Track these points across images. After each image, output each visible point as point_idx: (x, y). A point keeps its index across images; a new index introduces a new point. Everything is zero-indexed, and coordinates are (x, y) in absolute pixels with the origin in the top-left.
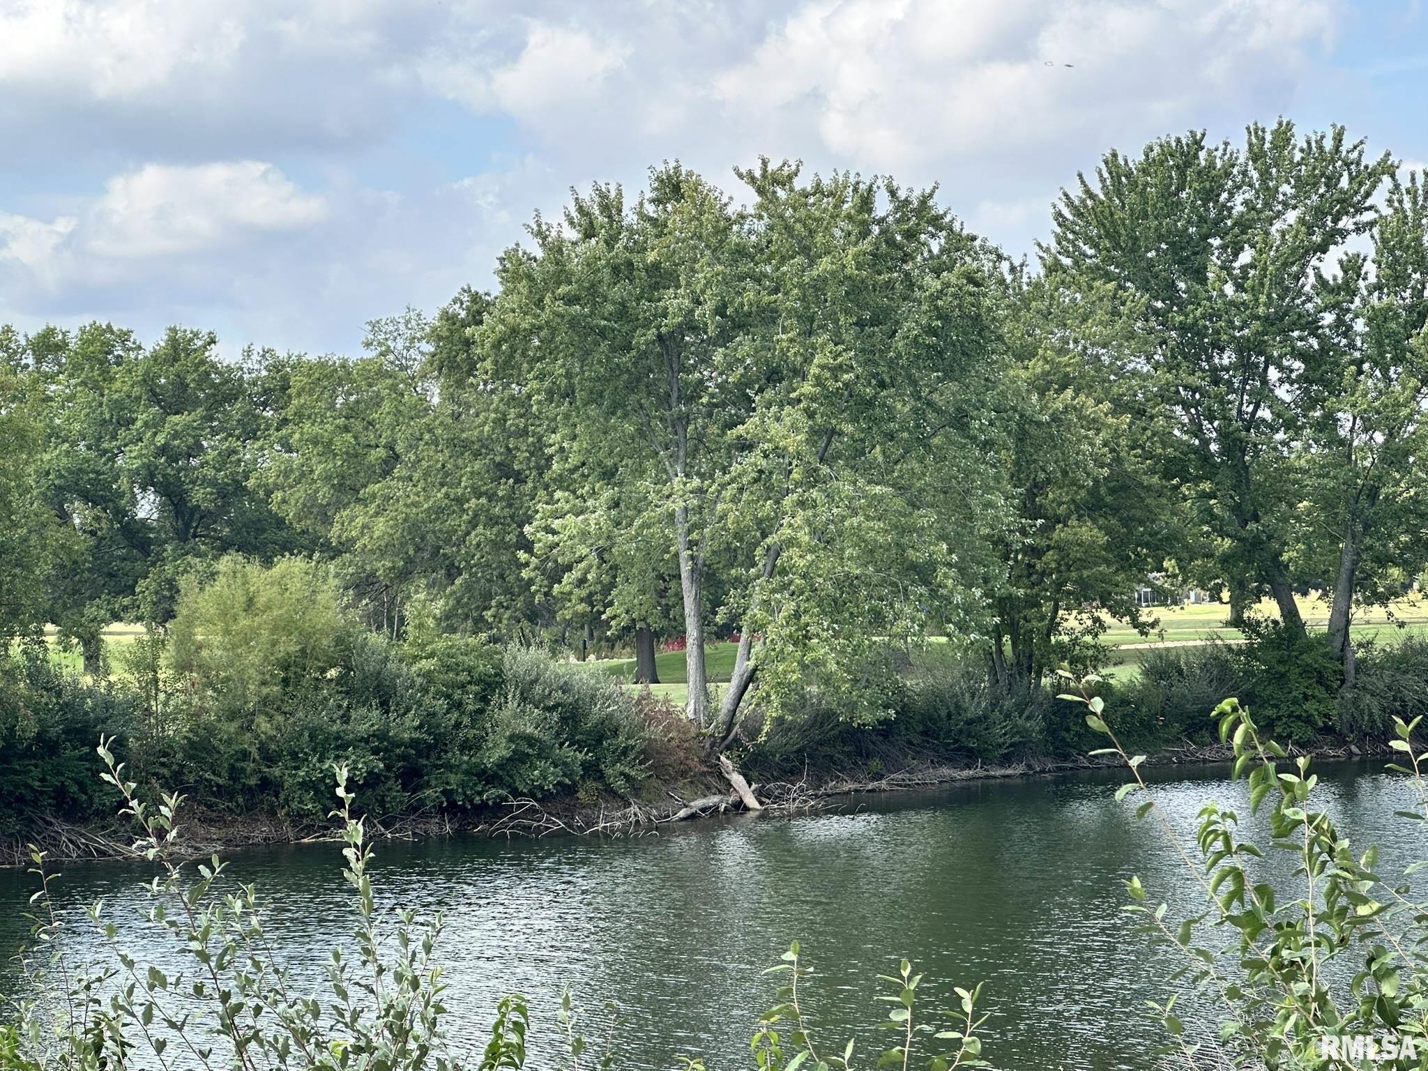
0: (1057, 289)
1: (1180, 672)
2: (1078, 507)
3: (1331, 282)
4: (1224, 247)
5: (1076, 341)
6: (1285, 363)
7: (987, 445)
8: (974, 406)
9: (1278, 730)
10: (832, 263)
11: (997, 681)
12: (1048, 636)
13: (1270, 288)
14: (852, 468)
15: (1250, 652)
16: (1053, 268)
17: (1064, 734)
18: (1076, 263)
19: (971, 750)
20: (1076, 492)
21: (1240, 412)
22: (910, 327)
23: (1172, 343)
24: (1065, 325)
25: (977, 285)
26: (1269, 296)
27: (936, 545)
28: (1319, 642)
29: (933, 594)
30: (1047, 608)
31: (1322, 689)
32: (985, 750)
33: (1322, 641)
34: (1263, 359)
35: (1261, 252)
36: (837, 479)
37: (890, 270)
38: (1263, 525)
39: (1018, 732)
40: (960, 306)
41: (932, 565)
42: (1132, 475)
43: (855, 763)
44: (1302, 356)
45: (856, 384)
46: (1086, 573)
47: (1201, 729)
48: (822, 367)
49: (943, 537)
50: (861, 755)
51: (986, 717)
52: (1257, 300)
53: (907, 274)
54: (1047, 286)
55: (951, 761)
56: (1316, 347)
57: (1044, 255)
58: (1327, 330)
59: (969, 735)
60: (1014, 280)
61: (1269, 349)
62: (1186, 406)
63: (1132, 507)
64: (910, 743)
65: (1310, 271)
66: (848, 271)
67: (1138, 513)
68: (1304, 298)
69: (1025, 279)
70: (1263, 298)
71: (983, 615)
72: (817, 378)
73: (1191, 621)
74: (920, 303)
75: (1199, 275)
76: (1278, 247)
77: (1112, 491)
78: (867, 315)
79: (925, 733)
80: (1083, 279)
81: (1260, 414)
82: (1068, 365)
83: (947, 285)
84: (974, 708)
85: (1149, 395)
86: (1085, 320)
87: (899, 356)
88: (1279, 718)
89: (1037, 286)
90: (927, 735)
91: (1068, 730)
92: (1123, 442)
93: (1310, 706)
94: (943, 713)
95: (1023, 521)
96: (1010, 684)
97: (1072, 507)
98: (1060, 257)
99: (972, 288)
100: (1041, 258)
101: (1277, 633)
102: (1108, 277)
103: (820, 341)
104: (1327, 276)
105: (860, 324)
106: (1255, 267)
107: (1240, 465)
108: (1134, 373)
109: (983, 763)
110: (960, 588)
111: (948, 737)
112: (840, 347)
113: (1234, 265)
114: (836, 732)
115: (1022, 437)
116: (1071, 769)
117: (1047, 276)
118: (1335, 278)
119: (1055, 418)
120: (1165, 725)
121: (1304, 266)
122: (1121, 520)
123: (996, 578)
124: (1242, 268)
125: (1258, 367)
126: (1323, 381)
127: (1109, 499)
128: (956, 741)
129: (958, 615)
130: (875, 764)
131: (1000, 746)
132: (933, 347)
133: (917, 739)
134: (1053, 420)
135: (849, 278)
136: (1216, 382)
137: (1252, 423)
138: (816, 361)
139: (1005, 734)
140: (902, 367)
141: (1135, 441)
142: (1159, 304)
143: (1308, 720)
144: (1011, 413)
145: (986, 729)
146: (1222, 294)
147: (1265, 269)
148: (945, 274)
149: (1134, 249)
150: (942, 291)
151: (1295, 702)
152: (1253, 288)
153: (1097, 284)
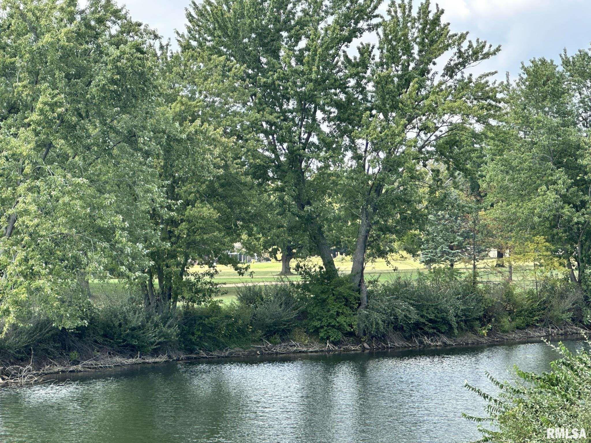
0: (188, 60)
1: (262, 299)
2: (201, 196)
3: (353, 61)
4: (290, 37)
5: (200, 92)
6: (327, 108)
7: (147, 154)
8: (139, 129)
9: (321, 335)
10: (52, 37)
11: (150, 304)
12: (181, 275)
13: (319, 63)
14: (62, 168)
15: (305, 287)
16: (186, 47)
17: (191, 337)
18: (200, 44)
19: (133, 346)
20: (200, 186)
21: (300, 138)
22: (100, 79)
23: (259, 95)
24: (194, 82)
25: (143, 53)
26: (318, 67)
27: (115, 216)
28: (347, 281)
29: (113, 247)
30: (180, 259)
31: (348, 308)
32: (142, 346)
33: (351, 277)
34: (313, 106)
35: (313, 40)
36: (53, 175)
37: (87, 43)
38: (314, 208)
39: (163, 336)
40: (132, 67)
41: (113, 229)
42: (235, 176)
43: (61, 354)
44: (338, 105)
45: (66, 114)
46: (205, 237)
47: (275, 334)
48: (45, 104)
49: (120, 212)
50: (65, 349)
51: (143, 326)
52: (311, 70)
53: (98, 46)
54: (182, 59)
55: (121, 353)
56: (344, 100)
57: (180, 39)
58: (350, 89)
59: (133, 337)
60: (162, 54)
61: (318, 100)
62: (266, 133)
63: (234, 195)
64: (96, 341)
65: (341, 53)
66: (62, 43)
67: (238, 199)
68: (337, 69)
69: (169, 54)
70: (315, 69)
71: (143, 260)
72: (41, 110)
73: (263, 272)
74: (107, 64)
75: (275, 53)
76: (323, 38)
77: (222, 186)
78: (73, 71)
79: (105, 336)
80: (207, 53)
81: (311, 139)
82: (197, 106)
83: (124, 53)
84: (136, 321)
85: (245, 127)
86: (206, 79)
87: (93, 97)
88: (322, 327)
89: (177, 58)
90: (107, 337)
91: (193, 334)
92: (229, 155)
93: (341, 319)
94: (117, 324)
95: (169, 201)
96: (157, 306)
97: (198, 195)
98: (191, 41)
99: (139, 55)
100: (178, 41)
101: (321, 275)
102: (220, 54)
103: (43, 87)
104: (351, 57)
105: (68, 76)
106: (309, 50)
107: (299, 171)
108: (235, 114)
109: (141, 355)
110: (130, 244)
111: (120, 338)
112: (56, 92)
113: (295, 48)
114: (50, 334)
115: (168, 150)
116: (195, 358)
117: (182, 52)
118: (355, 58)
119: (189, 138)
120: (253, 332)
121: (338, 49)
122: (226, 203)
123: (153, 236)
124: (300, 50)
125: (310, 111)
126: (349, 119)
127: (220, 190)
128: (124, 341)
129: (128, 261)
130: (74, 355)
131: (152, 344)
132: (115, 91)
133: (100, 340)
135: (62, 47)
136: (286, 119)
137: (307, 144)
138: (40, 100)
139: (155, 337)
140: (95, 105)
141: (237, 155)
142: (250, 71)
143: (339, 328)
144: (161, 134)
145: (144, 333)
146: (290, 66)
147: (315, 51)
148: (122, 45)
149: (235, 37)
150: (120, 56)
151: (331, 317)
152: (308, 62)
153: (214, 57)
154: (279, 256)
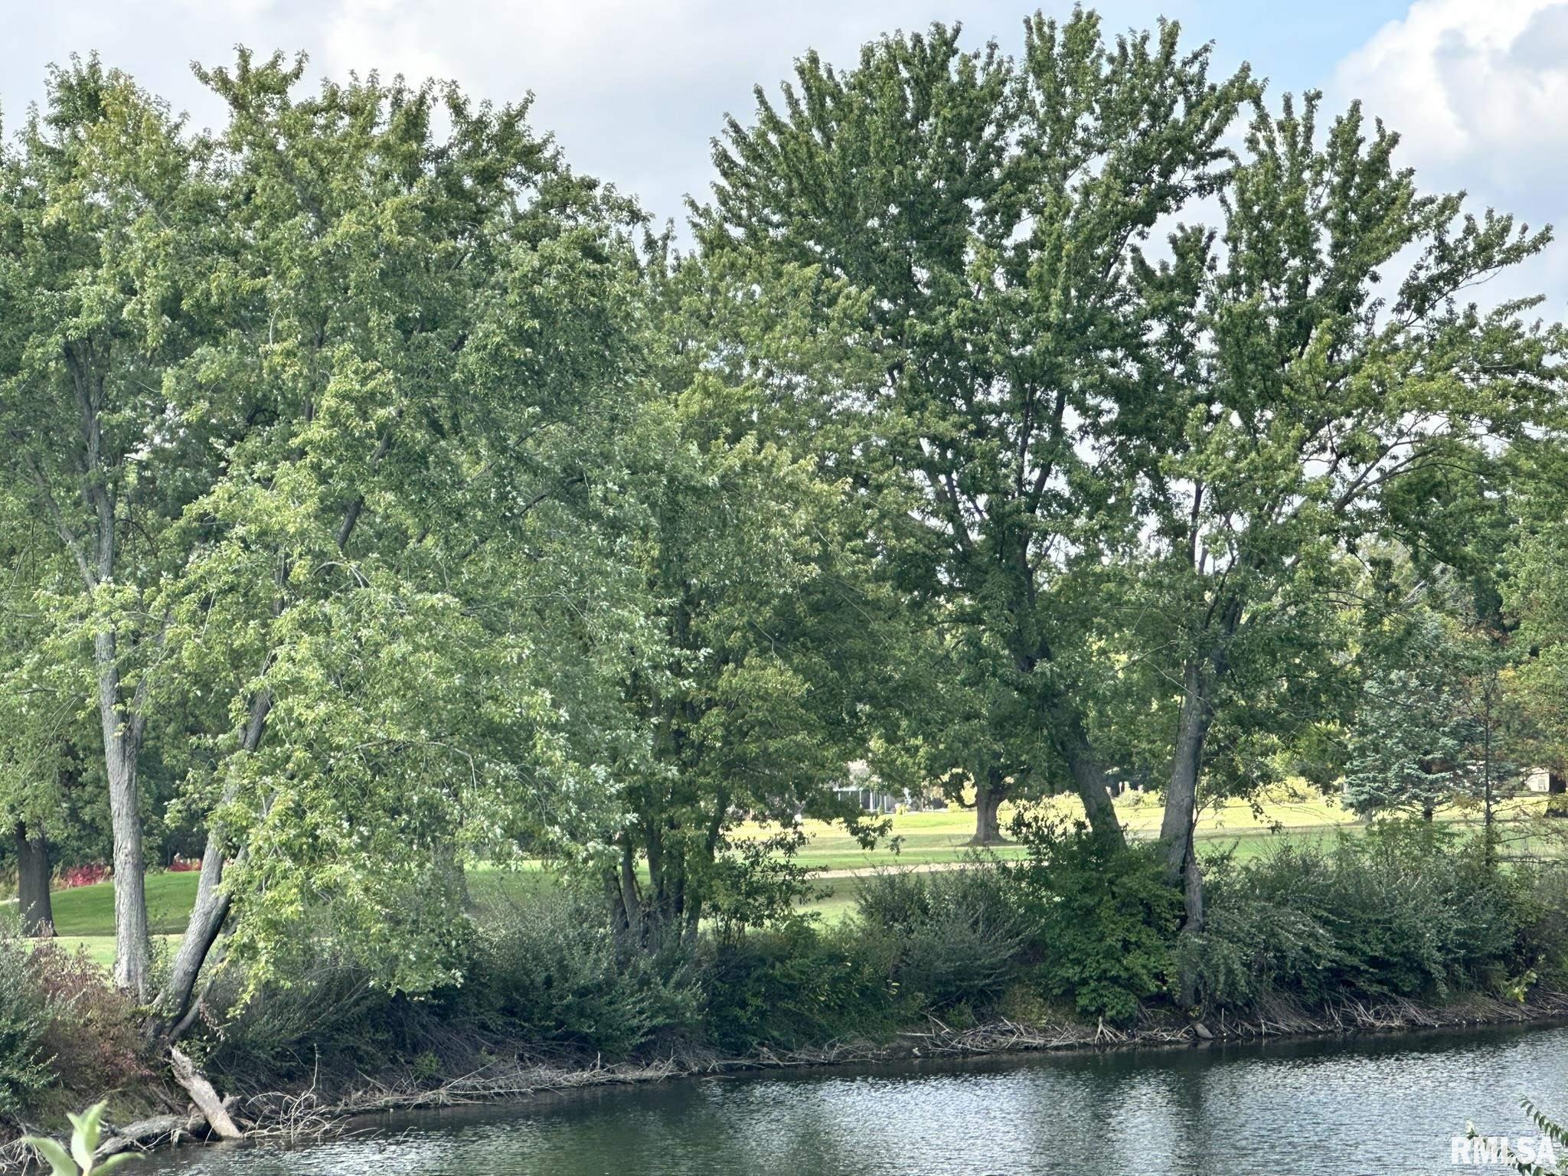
0: (722, 277)
1: (925, 910)
2: (759, 636)
3: (1158, 273)
4: (990, 213)
5: (754, 363)
6: (1091, 400)
7: (615, 527)
8: (594, 462)
9: (1082, 1001)
10: (359, 223)
11: (627, 925)
12: (710, 848)
13: (1067, 279)
14: (391, 567)
15: (1037, 876)
16: (715, 243)
17: (739, 1012)
18: (753, 234)
19: (584, 1038)
20: (757, 611)
21: (1019, 481)
22: (487, 331)
23: (911, 367)
24: (737, 335)
25: (599, 259)
26: (1066, 291)
27: (533, 694)
28: (1148, 857)
29: (527, 775)
30: (707, 805)
31: (1153, 931)
32: (608, 1038)
33: (1158, 850)
34: (1055, 394)
35: (1051, 220)
36: (367, 585)
37: (453, 235)
38: (1060, 665)
39: (663, 1009)
40: (571, 295)
41: (527, 728)
42: (849, 583)
43: (394, 1060)
44: (1119, 391)
45: (398, 425)
46: (773, 745)
47: (959, 1000)
48: (344, 396)
49: (548, 683)
50: (403, 1047)
51: (610, 984)
52: (1046, 298)
53: (483, 243)
54: (706, 273)
55: (553, 1057)
56: (1136, 377)
57: (701, 221)
58: (1153, 350)
59: (582, 1013)
60: (651, 262)
61: (1066, 377)
62: (932, 469)
63: (848, 635)
64: (484, 1026)
65: (1126, 252)
66: (385, 236)
67: (857, 644)
68: (1117, 296)
69: (670, 261)
70: (1056, 295)
71: (609, 811)
72: (334, 414)
73: (927, 837)
74: (505, 291)
75: (950, 255)
76: (1078, 212)
77: (815, 609)
78: (415, 312)
79: (509, 1011)
80: (767, 260)
81: (1050, 484)
82: (745, 400)
83: (550, 260)
84: (590, 969)
85: (874, 452)
86: (768, 328)
87: (470, 380)
88: (1084, 982)
89: (692, 271)
90: (513, 1014)
91: (743, 1005)
92: (834, 527)
93: (1135, 961)
94: (540, 979)
95: (677, 651)
96: (647, 931)
97: (751, 636)
98: (727, 226)
99: (590, 265)
100: (695, 225)
101: (1080, 842)
102: (805, 258)
103: (338, 354)
104: (1152, 263)
105: (404, 325)
106: (1042, 248)
107: (1019, 567)
108: (848, 417)
109: (605, 1060)
110: (573, 765)
111: (548, 1017)
112: (372, 365)
113: (1006, 242)
114: (362, 1008)
115: (671, 517)
116: (749, 1068)
117: (706, 256)
118: (1164, 267)
119: (727, 484)
120: (901, 996)
121: (1120, 242)
122: (828, 656)
123: (632, 747)
124: (1017, 247)
125: (1047, 408)
126: (1149, 430)
127: (810, 622)
128: (560, 1024)
129: (568, 812)
130: (428, 1062)
131: (633, 1031)
132: (527, 363)
133: (496, 1021)
134: (723, 487)
135: (388, 248)
136: (982, 432)
137: (1038, 497)
138: (332, 387)
139: (641, 1012)
140: (475, 398)
141: (854, 526)
142: (886, 305)
143: (1131, 984)
144: (653, 474)
145: (611, 1003)
146: (991, 289)
147: (1058, 248)
148: (545, 241)
149: (846, 215)
150: (541, 269)
151: (1109, 954)
152: (1040, 278)
153: (790, 267)
154: (969, 793)
